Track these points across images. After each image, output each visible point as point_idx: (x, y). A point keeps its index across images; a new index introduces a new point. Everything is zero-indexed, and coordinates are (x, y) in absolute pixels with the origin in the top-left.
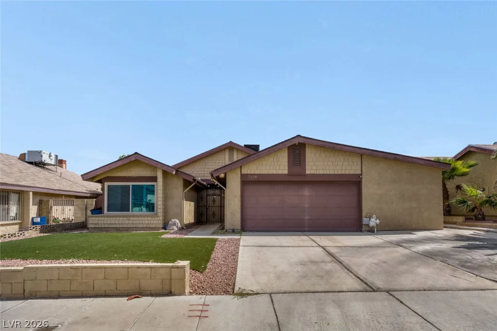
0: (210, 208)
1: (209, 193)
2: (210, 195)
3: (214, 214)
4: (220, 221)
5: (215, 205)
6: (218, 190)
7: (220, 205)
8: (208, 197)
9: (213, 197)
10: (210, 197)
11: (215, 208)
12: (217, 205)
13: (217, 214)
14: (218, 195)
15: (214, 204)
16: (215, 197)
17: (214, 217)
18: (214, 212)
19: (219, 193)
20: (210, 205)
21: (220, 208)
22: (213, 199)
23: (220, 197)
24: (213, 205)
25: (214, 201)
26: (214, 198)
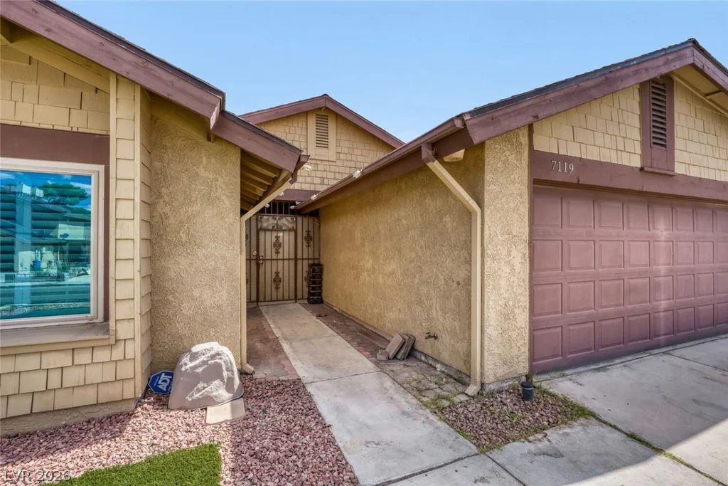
0: (268, 263)
1: (265, 225)
2: (265, 230)
3: (277, 280)
4: (292, 296)
5: (280, 256)
6: (289, 218)
7: (292, 256)
8: (262, 234)
9: (274, 234)
10: (268, 234)
11: (280, 263)
12: (286, 256)
13: (286, 279)
14: (290, 230)
15: (277, 252)
16: (281, 234)
17: (277, 288)
18: (277, 273)
19: (291, 226)
20: (268, 257)
21: (292, 263)
22: (274, 240)
23: (292, 234)
24: (274, 257)
25: (277, 245)
26: (277, 238)
